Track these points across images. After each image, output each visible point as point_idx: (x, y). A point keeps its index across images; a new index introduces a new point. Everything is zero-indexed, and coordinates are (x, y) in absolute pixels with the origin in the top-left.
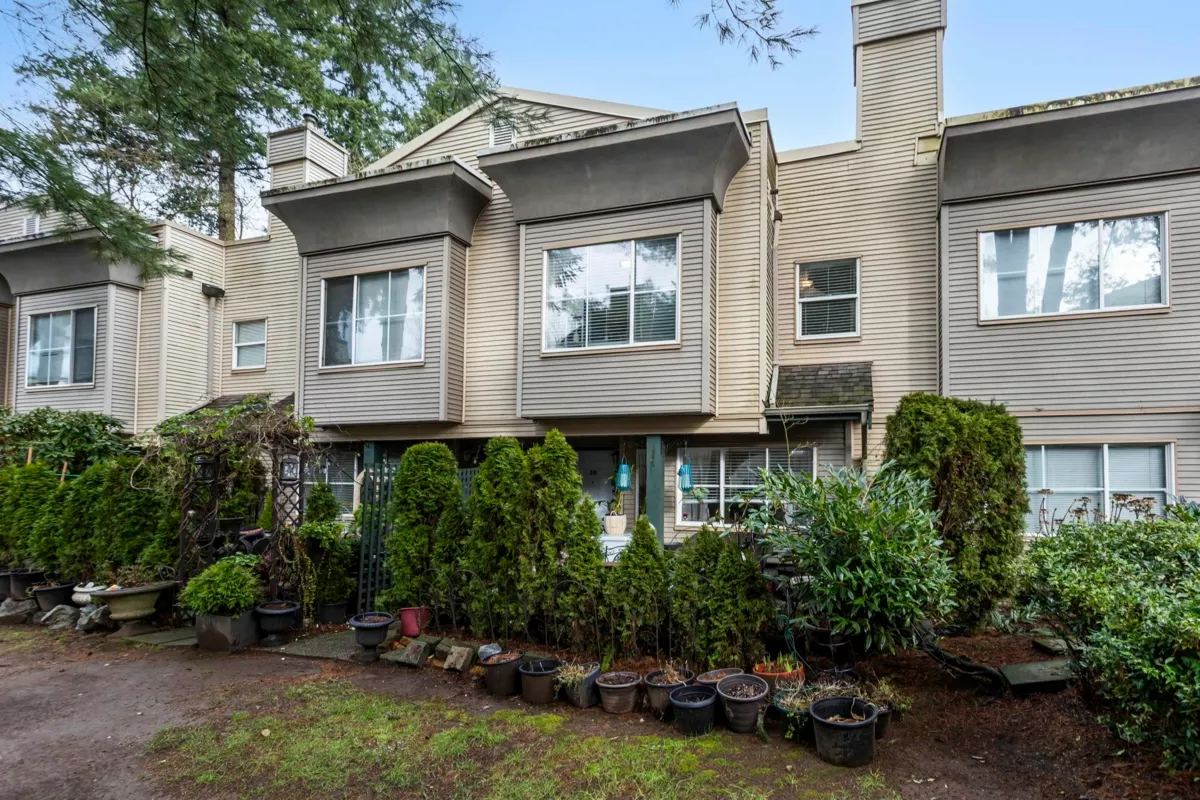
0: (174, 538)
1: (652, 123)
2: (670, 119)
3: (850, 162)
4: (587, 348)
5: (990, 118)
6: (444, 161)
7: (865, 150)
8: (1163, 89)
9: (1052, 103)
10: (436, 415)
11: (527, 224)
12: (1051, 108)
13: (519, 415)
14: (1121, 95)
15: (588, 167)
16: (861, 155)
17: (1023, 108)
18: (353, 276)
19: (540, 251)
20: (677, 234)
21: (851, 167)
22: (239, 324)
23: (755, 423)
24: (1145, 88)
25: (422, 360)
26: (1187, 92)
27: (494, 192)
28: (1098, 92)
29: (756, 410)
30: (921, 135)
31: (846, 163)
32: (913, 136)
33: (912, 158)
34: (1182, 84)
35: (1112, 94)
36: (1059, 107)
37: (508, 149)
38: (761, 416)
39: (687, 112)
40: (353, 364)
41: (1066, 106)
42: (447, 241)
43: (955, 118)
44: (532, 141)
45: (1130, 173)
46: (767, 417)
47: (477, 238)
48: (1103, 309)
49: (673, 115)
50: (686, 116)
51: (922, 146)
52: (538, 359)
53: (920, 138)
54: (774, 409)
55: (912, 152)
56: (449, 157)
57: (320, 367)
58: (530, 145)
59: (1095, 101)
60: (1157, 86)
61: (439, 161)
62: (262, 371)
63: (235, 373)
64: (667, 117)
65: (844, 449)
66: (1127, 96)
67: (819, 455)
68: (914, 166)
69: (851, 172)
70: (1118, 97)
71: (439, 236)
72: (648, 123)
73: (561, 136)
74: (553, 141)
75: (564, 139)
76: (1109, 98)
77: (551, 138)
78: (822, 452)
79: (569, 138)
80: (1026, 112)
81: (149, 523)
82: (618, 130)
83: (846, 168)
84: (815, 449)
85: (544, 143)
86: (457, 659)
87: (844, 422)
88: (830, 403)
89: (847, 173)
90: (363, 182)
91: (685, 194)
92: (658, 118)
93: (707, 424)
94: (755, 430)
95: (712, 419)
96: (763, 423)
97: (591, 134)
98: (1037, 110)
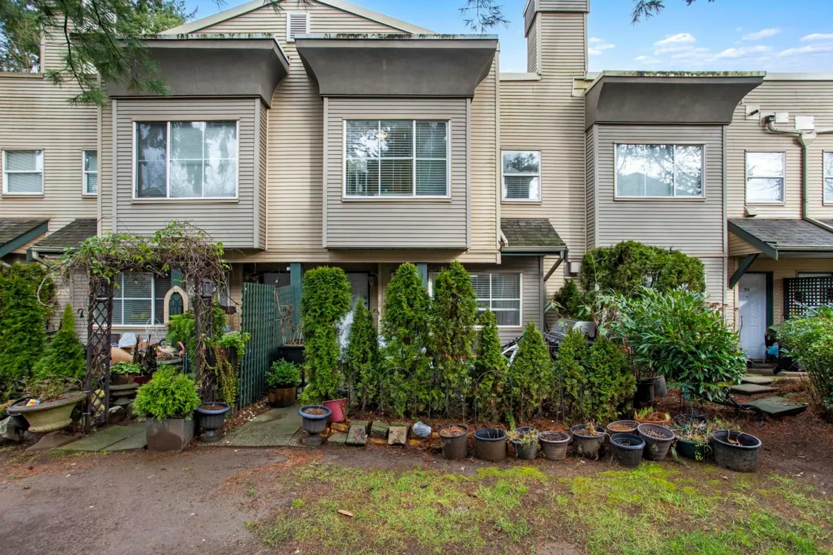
0: (70, 352)
1: (438, 38)
2: (451, 38)
3: (534, 87)
4: (379, 197)
5: (627, 75)
6: (264, 37)
7: (543, 81)
8: (711, 76)
9: (659, 72)
10: (251, 244)
11: (329, 98)
12: (658, 75)
13: (325, 245)
14: (692, 74)
15: (384, 62)
16: (540, 84)
17: (644, 72)
18: (166, 122)
19: (340, 120)
20: (447, 120)
21: (534, 91)
22: (9, 152)
23: (494, 256)
24: (703, 73)
25: (236, 198)
26: (721, 79)
27: (291, 69)
28: (681, 70)
29: (494, 247)
30: (576, 77)
31: (531, 87)
32: (571, 77)
33: (570, 91)
34: (719, 74)
35: (688, 73)
36: (662, 75)
37: (322, 37)
38: (497, 252)
39: (464, 35)
40: (168, 198)
41: (665, 75)
42: (258, 102)
43: (609, 71)
44: (344, 35)
45: (688, 120)
46: (502, 253)
47: (277, 103)
48: (676, 196)
49: (454, 36)
50: (463, 38)
51: (575, 84)
52: (340, 202)
53: (575, 79)
54: (507, 248)
55: (570, 88)
56: (269, 34)
57: (134, 198)
58: (341, 37)
59: (679, 76)
60: (708, 73)
61: (260, 36)
62: (41, 198)
63: (6, 198)
64: (449, 36)
65: (539, 275)
66: (695, 76)
67: (523, 278)
68: (572, 96)
69: (534, 94)
70: (690, 76)
71: (251, 97)
72: (435, 38)
73: (367, 35)
74: (360, 37)
75: (369, 37)
76: (686, 75)
77: (359, 35)
78: (525, 276)
79: (374, 37)
80: (646, 75)
81: (34, 338)
82: (412, 38)
83: (532, 91)
84: (521, 275)
85: (352, 38)
86: (398, 436)
87: (539, 257)
88: (540, 245)
89: (532, 94)
90: (185, 42)
91: (455, 93)
92: (443, 35)
93: (461, 256)
94: (494, 261)
95: (464, 253)
96: (499, 256)
97: (391, 38)
98: (651, 75)
